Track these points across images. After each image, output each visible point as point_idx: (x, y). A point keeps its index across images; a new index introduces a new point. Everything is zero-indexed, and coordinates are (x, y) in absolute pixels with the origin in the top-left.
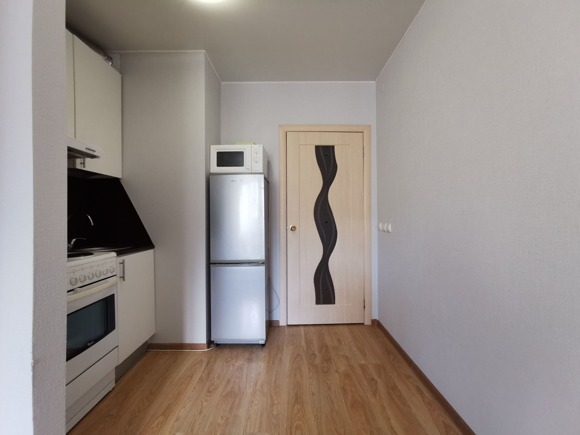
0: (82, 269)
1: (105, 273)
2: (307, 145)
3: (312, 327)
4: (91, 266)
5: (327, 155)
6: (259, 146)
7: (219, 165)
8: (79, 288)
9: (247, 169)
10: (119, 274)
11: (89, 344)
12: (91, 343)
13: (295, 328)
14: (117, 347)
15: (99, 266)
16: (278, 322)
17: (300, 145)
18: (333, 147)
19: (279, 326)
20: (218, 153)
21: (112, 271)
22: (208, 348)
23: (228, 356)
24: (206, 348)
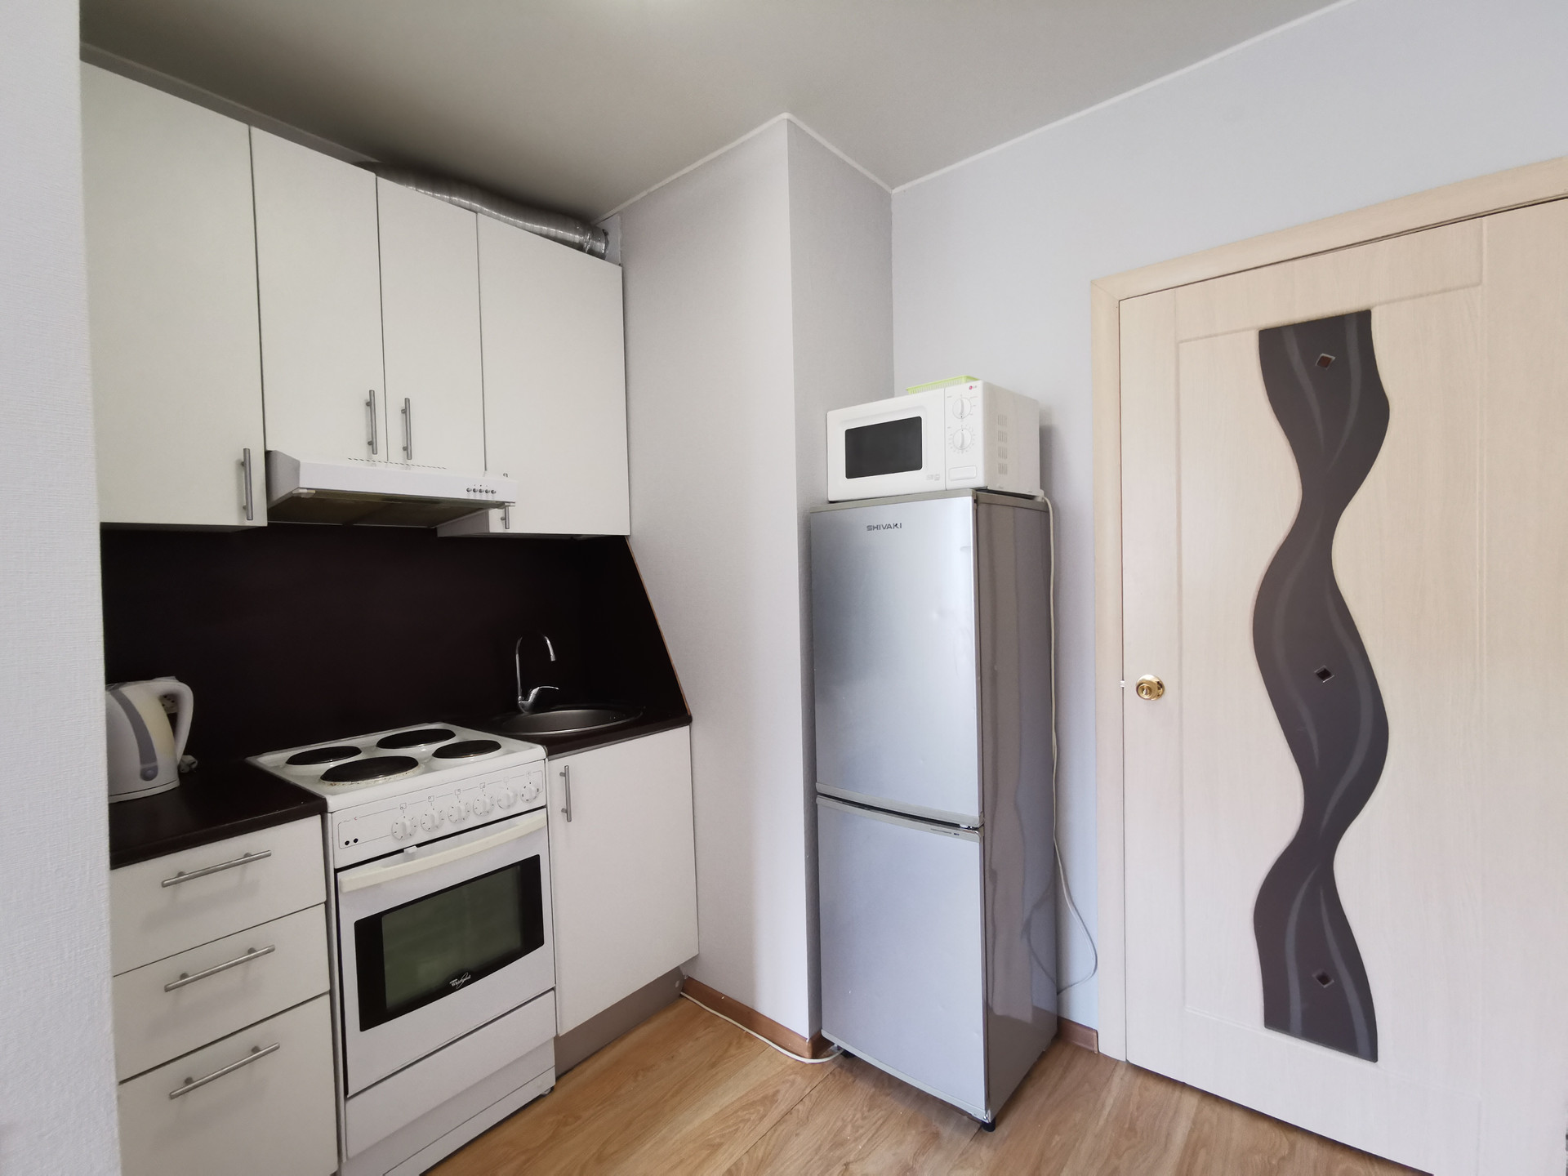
0: (429, 798)
1: (504, 803)
2: (1216, 335)
3: (1238, 1119)
4: (459, 790)
5: (1325, 362)
6: (971, 388)
7: (851, 474)
8: (418, 846)
9: (932, 476)
10: (558, 803)
11: (454, 983)
12: (463, 981)
13: (1159, 1089)
14: (552, 992)
15: (484, 787)
16: (1091, 1034)
17: (1182, 342)
18: (1363, 318)
19: (1097, 1056)
20: (850, 434)
21: (527, 797)
22: (814, 1056)
23: (854, 1116)
24: (807, 1054)
